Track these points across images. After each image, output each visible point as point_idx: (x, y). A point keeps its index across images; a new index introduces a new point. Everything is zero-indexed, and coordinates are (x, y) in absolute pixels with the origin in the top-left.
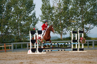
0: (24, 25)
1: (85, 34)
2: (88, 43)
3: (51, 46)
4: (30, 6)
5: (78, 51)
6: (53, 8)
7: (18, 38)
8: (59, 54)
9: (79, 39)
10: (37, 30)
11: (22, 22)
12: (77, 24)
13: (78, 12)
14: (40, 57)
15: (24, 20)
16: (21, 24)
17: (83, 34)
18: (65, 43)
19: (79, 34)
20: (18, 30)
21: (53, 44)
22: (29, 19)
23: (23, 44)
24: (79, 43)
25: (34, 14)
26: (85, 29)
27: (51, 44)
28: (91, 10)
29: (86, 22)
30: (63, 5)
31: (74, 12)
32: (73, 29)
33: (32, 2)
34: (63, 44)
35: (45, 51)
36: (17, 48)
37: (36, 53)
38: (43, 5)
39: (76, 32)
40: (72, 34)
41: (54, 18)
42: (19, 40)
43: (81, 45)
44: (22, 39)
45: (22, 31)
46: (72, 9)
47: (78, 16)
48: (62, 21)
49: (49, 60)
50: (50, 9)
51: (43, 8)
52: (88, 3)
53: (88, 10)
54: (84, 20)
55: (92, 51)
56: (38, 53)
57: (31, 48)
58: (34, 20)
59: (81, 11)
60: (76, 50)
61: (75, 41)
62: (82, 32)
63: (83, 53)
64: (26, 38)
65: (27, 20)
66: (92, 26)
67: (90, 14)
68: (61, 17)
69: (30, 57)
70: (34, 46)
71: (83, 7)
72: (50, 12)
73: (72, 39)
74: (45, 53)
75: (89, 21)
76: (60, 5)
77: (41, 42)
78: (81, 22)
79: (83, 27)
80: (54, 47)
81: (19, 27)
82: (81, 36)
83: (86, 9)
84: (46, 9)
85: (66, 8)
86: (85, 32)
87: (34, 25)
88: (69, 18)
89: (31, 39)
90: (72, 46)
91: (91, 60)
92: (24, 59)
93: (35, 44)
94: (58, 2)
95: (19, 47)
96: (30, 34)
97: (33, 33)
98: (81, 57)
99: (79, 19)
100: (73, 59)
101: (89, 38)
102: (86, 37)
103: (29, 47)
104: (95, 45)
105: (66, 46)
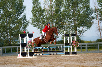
0: (13, 29)
1: (77, 37)
2: (81, 47)
3: (43, 50)
4: (20, 8)
5: (71, 55)
6: (44, 10)
7: (7, 41)
8: (50, 59)
9: (71, 42)
10: (27, 33)
11: (11, 25)
12: (69, 27)
13: (71, 14)
14: (31, 62)
15: (14, 23)
16: (10, 27)
17: (75, 37)
18: (57, 46)
19: (71, 37)
20: (7, 33)
21: (44, 48)
22: (19, 22)
23: (13, 48)
24: (71, 46)
25: (24, 16)
26: (78, 32)
27: (43, 48)
28: (84, 12)
29: (79, 25)
30: (55, 7)
31: (66, 15)
32: (65, 32)
33: (22, 4)
34: (55, 48)
35: (36, 55)
36: (6, 52)
37: (26, 57)
38: (34, 7)
39: (68, 36)
40: (64, 37)
41: (46, 21)
42: (8, 44)
43: (73, 49)
44: (12, 43)
45: (12, 34)
46: (64, 11)
47: (70, 18)
48: (54, 24)
49: (40, 65)
50: (41, 11)
51: (33, 10)
52: (80, 5)
53: (81, 12)
54: (77, 23)
55: (85, 55)
56: (28, 57)
57: (21, 52)
58: (24, 22)
59: (73, 13)
60: (68, 54)
61: (67, 44)
62: (75, 35)
63: (76, 57)
64: (16, 42)
65: (17, 23)
66: (85, 28)
67: (83, 17)
68: (53, 19)
69: (20, 62)
70: (24, 50)
71: (75, 9)
72: (41, 14)
73: (65, 42)
74: (36, 57)
75: (82, 23)
76: (51, 7)
77: (32, 46)
78: (73, 24)
79: (76, 30)
80: (45, 51)
81: (8, 30)
82: (73, 40)
83: (79, 11)
84: (37, 11)
85: (57, 10)
86: (78, 35)
87: (24, 28)
88: (61, 21)
89: (21, 43)
90: (65, 50)
91: (84, 64)
92: (13, 64)
93: (25, 48)
94: (49, 4)
95: (8, 52)
96: (20, 38)
97: (23, 36)
98: (74, 61)
99: (72, 22)
100: (66, 63)
101: (82, 42)
102: (79, 40)
103: (19, 51)
104: (88, 48)
105: (58, 49)
